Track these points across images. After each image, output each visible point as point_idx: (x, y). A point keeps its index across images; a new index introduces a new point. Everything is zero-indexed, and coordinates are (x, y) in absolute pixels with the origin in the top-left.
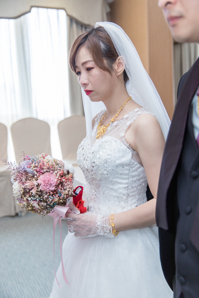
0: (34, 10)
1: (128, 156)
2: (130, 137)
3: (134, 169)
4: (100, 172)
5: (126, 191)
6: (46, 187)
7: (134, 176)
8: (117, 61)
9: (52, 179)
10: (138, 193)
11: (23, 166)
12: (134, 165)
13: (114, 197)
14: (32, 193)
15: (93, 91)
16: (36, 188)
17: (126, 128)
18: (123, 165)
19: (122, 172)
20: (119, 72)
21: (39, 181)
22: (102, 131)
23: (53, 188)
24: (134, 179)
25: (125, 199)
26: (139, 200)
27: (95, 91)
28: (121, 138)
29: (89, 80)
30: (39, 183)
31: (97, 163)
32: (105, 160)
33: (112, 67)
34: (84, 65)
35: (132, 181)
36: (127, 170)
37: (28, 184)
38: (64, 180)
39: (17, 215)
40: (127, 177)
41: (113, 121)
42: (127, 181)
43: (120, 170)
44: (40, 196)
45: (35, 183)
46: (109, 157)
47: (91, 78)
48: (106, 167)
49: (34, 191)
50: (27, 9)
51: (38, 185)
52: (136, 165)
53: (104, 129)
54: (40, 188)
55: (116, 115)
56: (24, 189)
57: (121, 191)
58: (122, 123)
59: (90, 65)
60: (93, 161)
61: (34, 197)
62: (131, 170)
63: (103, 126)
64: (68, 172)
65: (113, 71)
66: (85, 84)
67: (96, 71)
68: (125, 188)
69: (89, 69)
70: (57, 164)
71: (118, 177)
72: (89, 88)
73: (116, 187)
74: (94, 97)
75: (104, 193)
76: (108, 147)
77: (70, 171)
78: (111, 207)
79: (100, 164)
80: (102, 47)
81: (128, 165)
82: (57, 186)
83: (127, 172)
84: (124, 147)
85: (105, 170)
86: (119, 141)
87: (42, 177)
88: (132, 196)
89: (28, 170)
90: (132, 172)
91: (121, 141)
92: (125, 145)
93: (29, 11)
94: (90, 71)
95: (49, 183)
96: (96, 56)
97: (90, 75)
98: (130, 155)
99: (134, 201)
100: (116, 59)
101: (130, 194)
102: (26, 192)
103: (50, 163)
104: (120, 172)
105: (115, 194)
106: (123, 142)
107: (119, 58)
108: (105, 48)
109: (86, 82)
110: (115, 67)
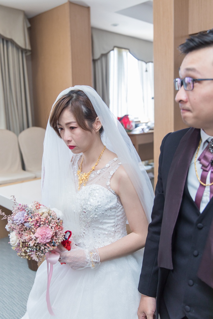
1: (115, 201)
2: (115, 186)
3: (119, 210)
4: (91, 216)
5: (113, 229)
6: (43, 240)
7: (119, 216)
8: (96, 121)
9: (48, 233)
10: (122, 228)
11: (20, 218)
12: (119, 207)
13: (104, 234)
14: (29, 245)
15: (75, 146)
16: (33, 240)
17: (110, 177)
18: (111, 209)
19: (110, 214)
20: (97, 129)
21: (36, 235)
22: (85, 178)
24: (119, 218)
25: (113, 235)
26: (123, 233)
27: (77, 146)
28: (107, 186)
29: (72, 137)
30: (37, 237)
31: (89, 209)
32: (96, 206)
33: (92, 127)
34: (68, 125)
35: (118, 220)
36: (114, 212)
37: (26, 237)
40: (114, 217)
41: (94, 169)
42: (114, 221)
43: (109, 213)
45: (32, 236)
46: (99, 204)
47: (74, 136)
48: (97, 212)
49: (31, 244)
52: (120, 207)
53: (87, 176)
54: (38, 241)
55: (96, 164)
57: (109, 229)
58: (104, 171)
59: (73, 125)
60: (84, 207)
62: (117, 212)
63: (85, 173)
65: (93, 130)
66: (68, 141)
67: (78, 131)
68: (113, 226)
69: (72, 128)
71: (107, 219)
72: (71, 144)
73: (105, 226)
74: (76, 151)
75: (94, 232)
76: (97, 194)
78: (101, 243)
79: (91, 210)
80: (84, 111)
81: (115, 208)
83: (113, 214)
84: (110, 194)
85: (96, 214)
86: (106, 189)
87: (39, 230)
88: (118, 232)
90: (117, 213)
91: (107, 189)
92: (112, 192)
94: (73, 130)
95: (46, 237)
96: (79, 118)
97: (73, 133)
98: (116, 199)
99: (119, 235)
100: (95, 120)
101: (117, 231)
106: (109, 190)
107: (97, 118)
108: (87, 111)
109: (69, 139)
110: (94, 125)
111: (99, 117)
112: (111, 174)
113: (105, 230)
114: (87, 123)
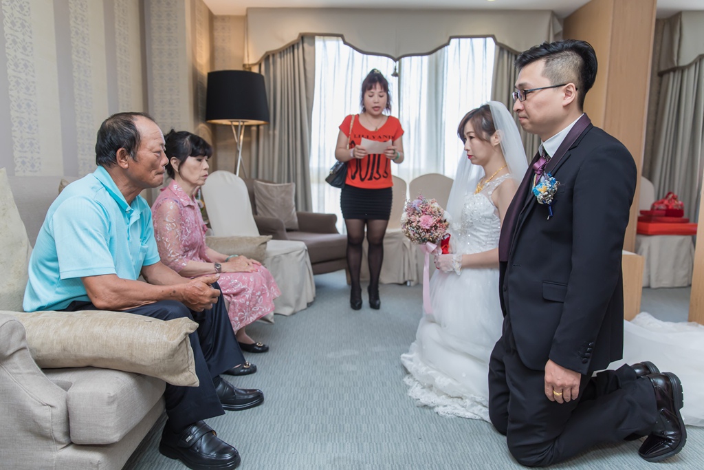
0: (454, 41)
2: (495, 197)
6: (424, 225)
7: (494, 228)
8: (495, 134)
9: (430, 221)
15: (473, 156)
16: (416, 222)
17: (494, 188)
18: (485, 217)
19: (485, 223)
21: (421, 219)
23: (428, 228)
24: (494, 230)
27: (475, 157)
28: (488, 196)
29: (470, 147)
33: (489, 140)
34: (469, 134)
36: (489, 221)
37: (412, 218)
38: (438, 225)
39: (405, 283)
40: (488, 227)
42: (488, 231)
44: (417, 229)
45: (418, 219)
47: (473, 146)
49: (414, 224)
50: (446, 41)
51: (419, 222)
54: (419, 224)
55: (491, 178)
56: (409, 220)
59: (472, 135)
61: (413, 228)
64: (445, 221)
66: (467, 150)
67: (475, 141)
68: (486, 236)
69: (471, 138)
70: (439, 212)
71: (481, 227)
72: (470, 153)
73: (478, 234)
74: (474, 161)
77: (447, 220)
80: (483, 123)
81: (491, 218)
82: (431, 227)
83: (488, 223)
84: (489, 203)
86: (486, 198)
87: (424, 216)
89: (417, 208)
91: (488, 198)
92: (491, 202)
93: (448, 44)
94: (472, 140)
95: (427, 223)
97: (472, 143)
98: (493, 210)
100: (494, 132)
102: (409, 222)
103: (433, 209)
104: (483, 222)
105: (477, 240)
107: (497, 131)
108: (486, 124)
110: (493, 138)
111: (499, 132)
112: (496, 185)
113: (478, 237)
114: (484, 134)
